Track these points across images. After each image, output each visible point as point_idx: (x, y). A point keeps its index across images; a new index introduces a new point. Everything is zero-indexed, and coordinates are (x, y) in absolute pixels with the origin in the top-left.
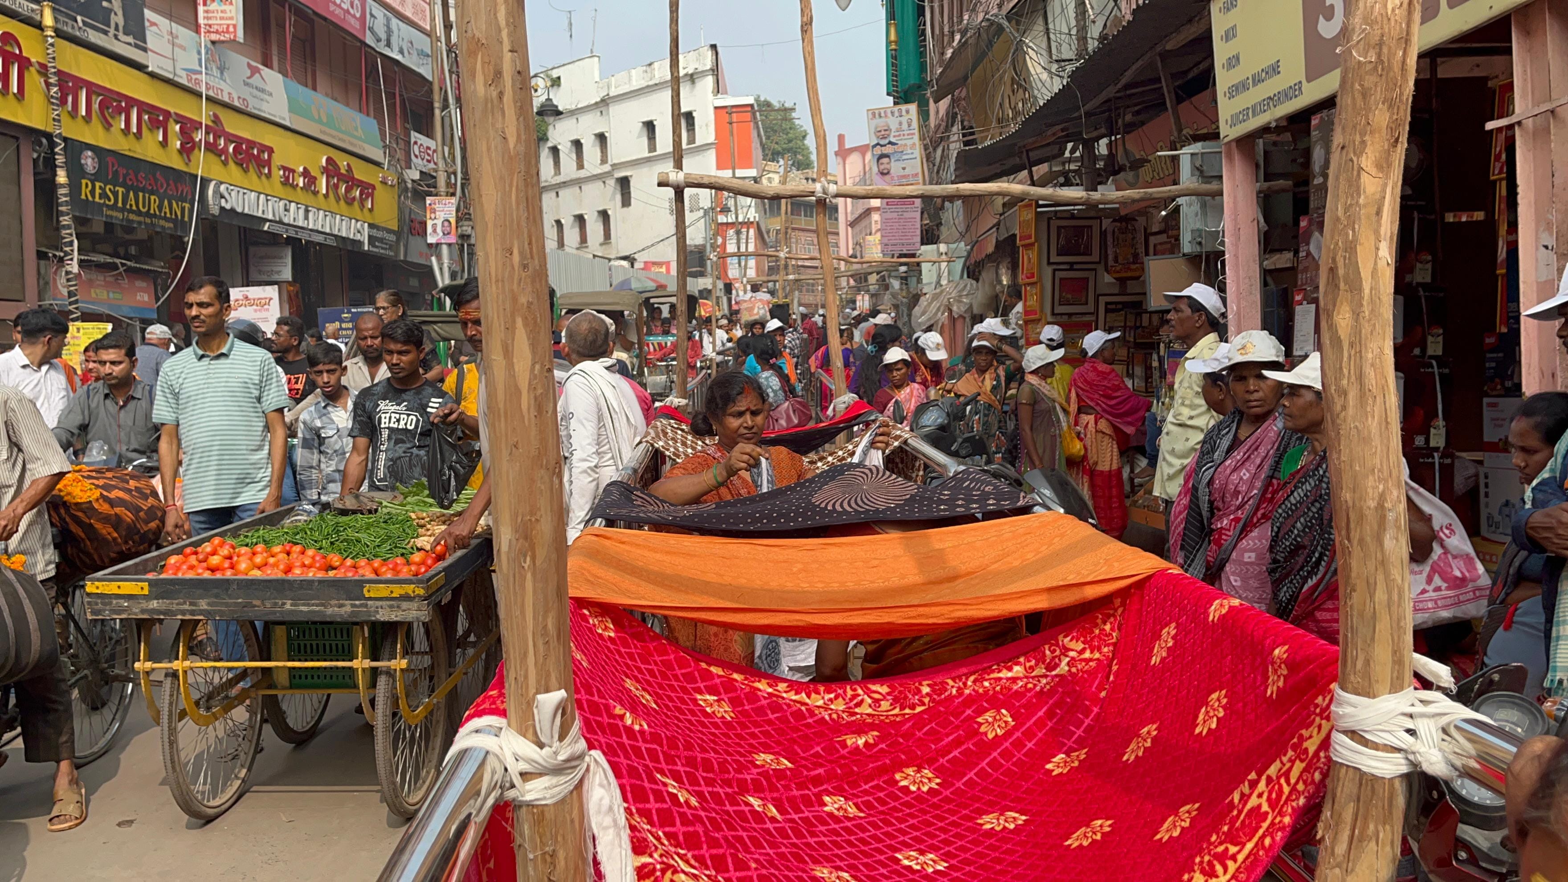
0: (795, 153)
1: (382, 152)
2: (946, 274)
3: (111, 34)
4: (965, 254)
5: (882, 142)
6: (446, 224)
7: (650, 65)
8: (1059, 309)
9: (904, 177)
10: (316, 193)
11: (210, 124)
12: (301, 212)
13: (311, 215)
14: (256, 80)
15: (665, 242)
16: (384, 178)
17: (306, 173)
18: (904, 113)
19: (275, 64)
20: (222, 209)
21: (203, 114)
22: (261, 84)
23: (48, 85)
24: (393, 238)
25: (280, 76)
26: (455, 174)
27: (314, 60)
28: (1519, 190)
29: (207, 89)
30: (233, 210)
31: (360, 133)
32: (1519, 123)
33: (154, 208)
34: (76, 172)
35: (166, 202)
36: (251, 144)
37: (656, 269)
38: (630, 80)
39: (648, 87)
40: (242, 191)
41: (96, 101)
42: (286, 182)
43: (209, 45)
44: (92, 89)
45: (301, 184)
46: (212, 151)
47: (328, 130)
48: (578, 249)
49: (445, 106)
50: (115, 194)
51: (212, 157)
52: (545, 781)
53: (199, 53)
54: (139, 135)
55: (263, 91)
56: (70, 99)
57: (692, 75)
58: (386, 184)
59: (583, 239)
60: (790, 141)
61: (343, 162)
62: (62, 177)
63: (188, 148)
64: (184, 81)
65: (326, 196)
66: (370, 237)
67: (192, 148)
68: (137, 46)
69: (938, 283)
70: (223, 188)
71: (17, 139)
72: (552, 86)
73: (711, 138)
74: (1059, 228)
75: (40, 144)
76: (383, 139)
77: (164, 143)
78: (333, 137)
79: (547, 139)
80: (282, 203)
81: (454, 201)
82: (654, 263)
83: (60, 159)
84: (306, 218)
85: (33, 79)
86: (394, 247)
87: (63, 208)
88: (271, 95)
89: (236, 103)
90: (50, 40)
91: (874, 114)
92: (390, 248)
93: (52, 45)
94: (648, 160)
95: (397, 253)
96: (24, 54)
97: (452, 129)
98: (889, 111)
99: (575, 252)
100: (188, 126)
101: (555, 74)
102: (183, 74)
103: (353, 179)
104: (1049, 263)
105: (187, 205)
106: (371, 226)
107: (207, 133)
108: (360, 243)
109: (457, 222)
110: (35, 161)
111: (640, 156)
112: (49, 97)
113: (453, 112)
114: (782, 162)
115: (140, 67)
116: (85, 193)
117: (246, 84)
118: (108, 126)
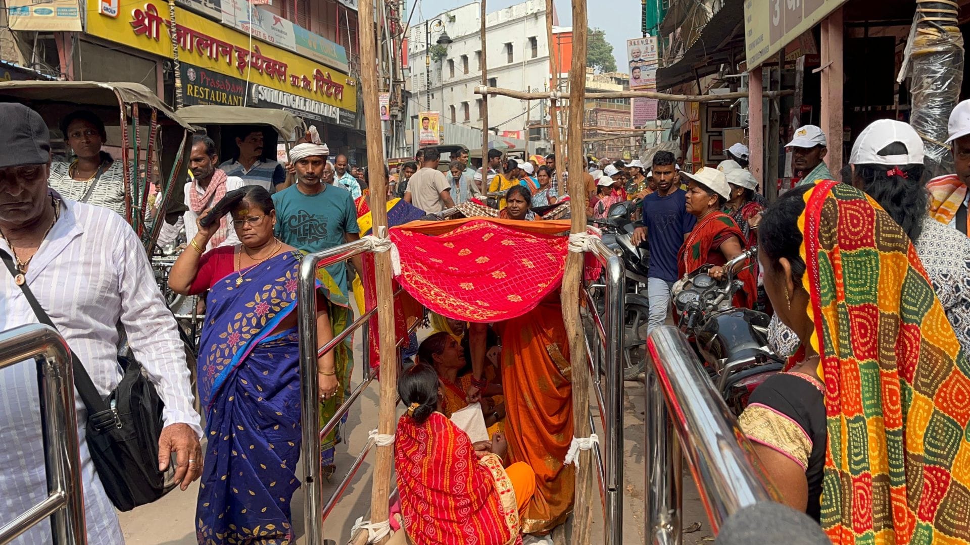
0: (604, 61)
1: (347, 66)
2: (660, 138)
3: (203, 3)
4: (671, 126)
5: (635, 60)
6: (384, 108)
7: (510, 8)
8: (712, 158)
9: (648, 80)
10: (310, 90)
11: (254, 52)
12: (302, 101)
13: (307, 103)
14: (278, 26)
15: (517, 119)
16: (348, 81)
17: (305, 79)
18: (649, 42)
19: (288, 14)
20: (260, 100)
21: (250, 46)
22: (281, 29)
23: (171, 32)
24: (353, 116)
25: (291, 23)
26: (389, 78)
27: (309, 13)
28: (822, 99)
29: (252, 32)
30: (265, 101)
31: (335, 55)
32: (822, 70)
33: (224, 99)
34: (185, 80)
35: (230, 97)
36: (275, 63)
37: (510, 136)
38: (498, 17)
39: (509, 21)
40: (270, 90)
41: (195, 40)
42: (294, 85)
43: (253, 7)
44: (194, 34)
45: (302, 86)
46: (254, 67)
47: (317, 54)
48: (464, 123)
49: (384, 38)
50: (205, 92)
51: (254, 70)
52: (381, 247)
53: (248, 12)
54: (217, 59)
55: (281, 32)
56: (182, 40)
57: (536, 14)
58: (349, 85)
59: (467, 117)
60: (601, 53)
61: (325, 72)
62: (178, 83)
63: (242, 66)
64: (240, 28)
65: (316, 92)
66: (340, 116)
67: (244, 66)
68: (216, 9)
69: (655, 143)
70: (260, 88)
71: (155, 62)
72: (450, 21)
73: (547, 54)
74: (713, 112)
75: (167, 65)
76: (348, 59)
77: (230, 64)
78: (320, 58)
79: (447, 55)
80: (292, 96)
81: (388, 95)
82: (510, 132)
83: (177, 74)
84: (305, 105)
85: (164, 29)
86: (354, 122)
87: (179, 101)
88: (286, 34)
89: (268, 40)
90: (172, 8)
91: (631, 43)
92: (352, 123)
93: (173, 10)
94: (508, 68)
95: (355, 126)
96: (159, 16)
97: (388, 52)
98: (640, 41)
99: (462, 125)
100: (242, 53)
101: (452, 14)
102: (240, 24)
103: (331, 82)
104: (707, 132)
105: (241, 98)
106: (341, 109)
107: (252, 57)
108: (335, 120)
109: (390, 107)
110: (164, 74)
111: (503, 65)
112: (171, 39)
113: (388, 42)
114: (596, 67)
115: (217, 21)
116: (189, 92)
117: (273, 28)
118: (201, 54)
